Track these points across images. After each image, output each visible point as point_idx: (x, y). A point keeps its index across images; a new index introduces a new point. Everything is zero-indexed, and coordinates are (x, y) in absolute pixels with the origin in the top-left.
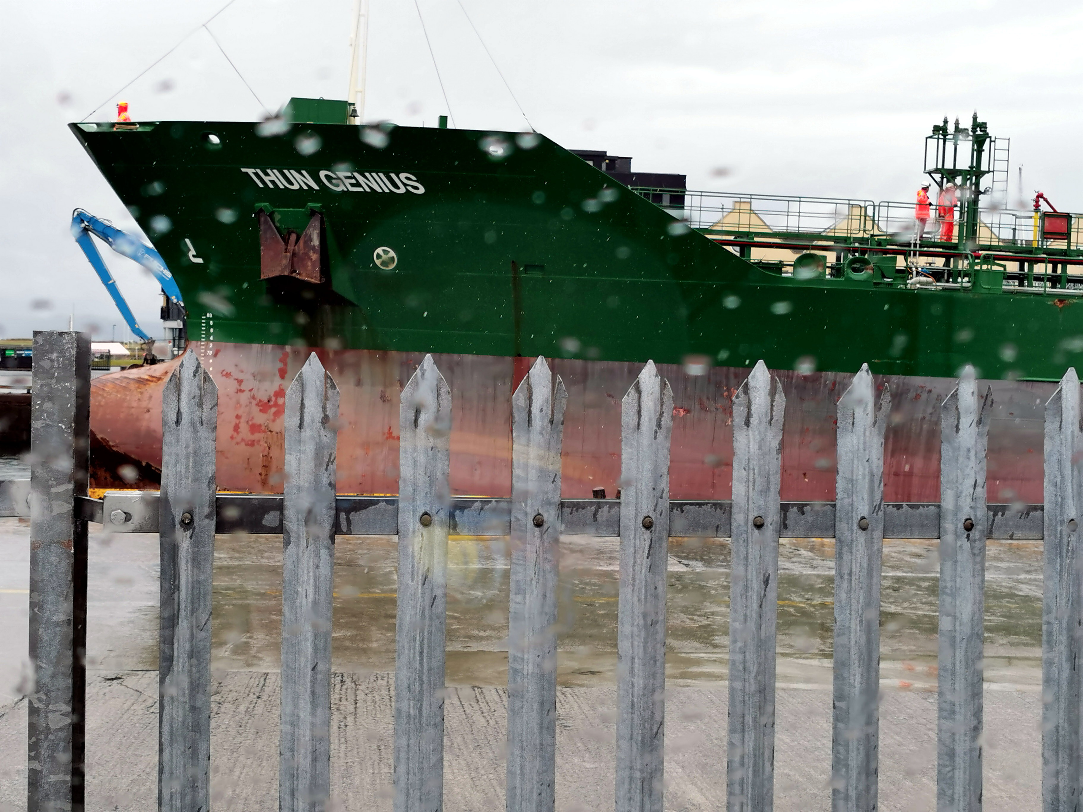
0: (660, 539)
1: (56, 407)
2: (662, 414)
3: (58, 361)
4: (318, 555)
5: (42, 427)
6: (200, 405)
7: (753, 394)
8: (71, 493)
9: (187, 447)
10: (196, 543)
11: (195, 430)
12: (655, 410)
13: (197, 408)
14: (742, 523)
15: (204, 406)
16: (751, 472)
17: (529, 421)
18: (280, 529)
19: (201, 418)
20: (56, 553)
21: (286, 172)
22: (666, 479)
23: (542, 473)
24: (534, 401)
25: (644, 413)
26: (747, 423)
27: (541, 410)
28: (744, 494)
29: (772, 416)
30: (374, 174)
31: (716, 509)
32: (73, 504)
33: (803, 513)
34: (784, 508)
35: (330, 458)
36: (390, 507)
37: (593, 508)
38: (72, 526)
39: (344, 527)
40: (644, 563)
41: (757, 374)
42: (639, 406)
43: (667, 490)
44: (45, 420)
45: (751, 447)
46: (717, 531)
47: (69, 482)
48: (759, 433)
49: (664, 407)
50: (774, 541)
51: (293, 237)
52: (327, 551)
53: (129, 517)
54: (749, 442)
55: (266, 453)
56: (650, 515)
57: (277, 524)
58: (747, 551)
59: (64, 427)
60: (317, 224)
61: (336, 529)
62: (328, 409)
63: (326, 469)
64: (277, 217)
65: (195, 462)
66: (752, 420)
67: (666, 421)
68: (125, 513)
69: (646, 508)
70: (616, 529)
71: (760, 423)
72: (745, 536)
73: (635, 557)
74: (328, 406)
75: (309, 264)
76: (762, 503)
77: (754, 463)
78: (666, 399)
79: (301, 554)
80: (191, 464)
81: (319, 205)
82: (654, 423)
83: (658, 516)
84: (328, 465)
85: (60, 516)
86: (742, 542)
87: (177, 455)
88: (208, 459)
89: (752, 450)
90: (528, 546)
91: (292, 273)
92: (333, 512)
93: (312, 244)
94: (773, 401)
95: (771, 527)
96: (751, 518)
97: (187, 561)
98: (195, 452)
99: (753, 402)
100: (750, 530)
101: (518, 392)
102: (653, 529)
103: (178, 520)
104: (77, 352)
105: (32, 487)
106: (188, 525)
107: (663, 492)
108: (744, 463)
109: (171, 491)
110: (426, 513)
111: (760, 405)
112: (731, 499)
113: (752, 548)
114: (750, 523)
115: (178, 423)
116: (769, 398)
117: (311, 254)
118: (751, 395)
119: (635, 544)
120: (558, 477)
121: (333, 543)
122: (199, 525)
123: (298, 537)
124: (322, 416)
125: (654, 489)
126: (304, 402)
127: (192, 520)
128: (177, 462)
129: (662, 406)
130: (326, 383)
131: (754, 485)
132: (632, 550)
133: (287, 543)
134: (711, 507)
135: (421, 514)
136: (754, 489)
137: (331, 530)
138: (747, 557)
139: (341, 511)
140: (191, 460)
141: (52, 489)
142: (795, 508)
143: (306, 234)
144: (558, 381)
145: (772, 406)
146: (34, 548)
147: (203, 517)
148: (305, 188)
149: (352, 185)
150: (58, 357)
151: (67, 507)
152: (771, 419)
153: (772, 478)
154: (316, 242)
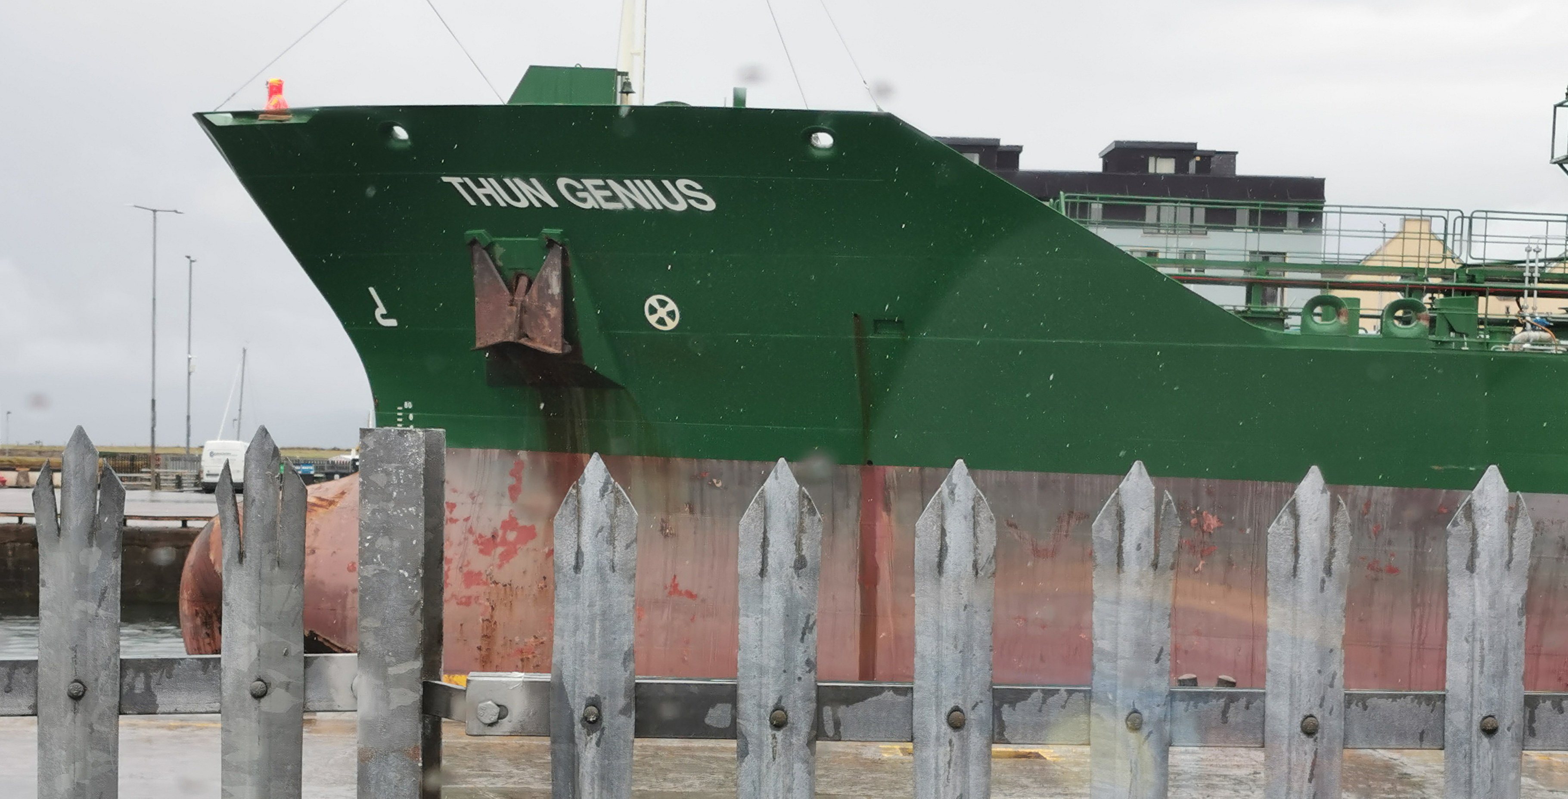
0: (1331, 752)
1: (396, 544)
2: (1332, 553)
3: (397, 474)
4: (790, 771)
5: (374, 575)
6: (611, 541)
7: (1479, 520)
8: (418, 675)
9: (591, 605)
10: (606, 751)
11: (603, 580)
12: (1322, 546)
13: (606, 546)
14: (1462, 727)
15: (616, 543)
16: (1478, 645)
17: (1120, 563)
18: (731, 732)
19: (612, 561)
20: (397, 766)
21: (507, 181)
22: (1339, 655)
23: (1140, 647)
24: (1127, 533)
25: (1304, 551)
26: (1471, 567)
27: (1139, 547)
28: (1465, 681)
29: (1511, 555)
30: (638, 182)
31: (1420, 703)
32: (421, 693)
33: (1561, 711)
34: (1531, 703)
35: (807, 622)
36: (901, 699)
37: (1222, 702)
38: (420, 726)
39: (829, 729)
40: (1305, 788)
41: (1487, 488)
42: (1297, 540)
43: (1340, 673)
44: (379, 564)
45: (1478, 604)
46: (1421, 739)
47: (416, 658)
48: (1491, 582)
49: (1336, 541)
50: (1513, 756)
51: (523, 281)
52: (803, 767)
53: (504, 713)
54: (1474, 596)
55: (488, 617)
56: (1314, 713)
57: (727, 723)
58: (1471, 771)
59: (406, 574)
60: (558, 261)
61: (818, 732)
62: (804, 547)
63: (802, 640)
64: (499, 251)
65: (604, 629)
66: (1478, 562)
67: (1340, 563)
68: (499, 706)
69: (1307, 703)
70: (1259, 735)
71: (1492, 566)
72: (1467, 747)
73: (1289, 780)
74: (804, 541)
75: (546, 323)
76: (1494, 694)
77: (1482, 631)
78: (1338, 527)
79: (764, 770)
80: (597, 632)
81: (559, 231)
82: (1321, 566)
83: (1327, 715)
84: (804, 634)
85: (401, 709)
86: (1461, 756)
87: (577, 618)
88: (623, 624)
89: (1478, 610)
90: (1118, 761)
91: (520, 338)
92: (813, 705)
93: (550, 292)
94: (1512, 530)
95: (1509, 734)
96: (1477, 718)
97: (593, 780)
98: (604, 613)
99: (1481, 532)
100: (1475, 738)
101: (1102, 517)
102: (1318, 735)
103: (578, 716)
104: (426, 460)
105: (360, 665)
106: (593, 724)
107: (1334, 677)
108: (1466, 630)
109: (567, 673)
110: (956, 709)
111: (1492, 537)
112: (1443, 689)
113: (1478, 767)
114: (1476, 727)
115: (577, 568)
116: (1506, 525)
117: (549, 308)
118: (1476, 520)
119: (1289, 759)
120: (1165, 653)
121: (813, 753)
122: (611, 725)
123: (761, 744)
124: (795, 557)
125: (1320, 672)
126: (768, 535)
127: (599, 718)
128: (576, 629)
129: (1332, 540)
130: (801, 505)
131: (1482, 667)
132: (1285, 768)
133: (743, 753)
134: (1413, 701)
135: (949, 709)
136: (1482, 672)
137: (809, 733)
138: (1471, 780)
139: (825, 704)
140: (598, 625)
141: (390, 669)
142: (1548, 703)
143: (541, 276)
144: (1165, 500)
145: (1511, 538)
146: (364, 759)
147: (615, 713)
148: (537, 205)
149: (607, 199)
150: (397, 468)
151: (413, 697)
152: (1510, 561)
153: (1511, 654)
154: (556, 288)
